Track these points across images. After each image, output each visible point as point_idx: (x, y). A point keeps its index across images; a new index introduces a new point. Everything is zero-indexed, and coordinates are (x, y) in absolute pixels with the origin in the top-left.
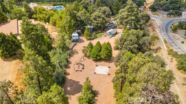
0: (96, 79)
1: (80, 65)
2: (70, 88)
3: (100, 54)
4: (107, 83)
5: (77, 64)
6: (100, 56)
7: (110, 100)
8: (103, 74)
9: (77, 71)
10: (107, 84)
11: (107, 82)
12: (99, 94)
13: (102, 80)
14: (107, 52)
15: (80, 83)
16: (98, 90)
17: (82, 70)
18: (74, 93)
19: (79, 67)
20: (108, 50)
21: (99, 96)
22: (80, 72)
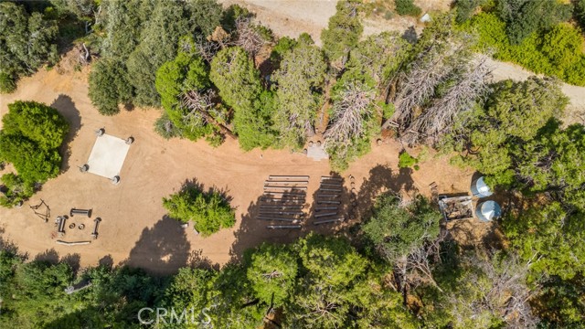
0: (140, 179)
1: (69, 222)
2: (164, 255)
3: (45, 147)
4: (163, 152)
5: (63, 231)
6: (51, 151)
7: (216, 157)
8: (127, 155)
9: (96, 233)
10: (165, 155)
11: (159, 151)
12: (194, 180)
13: (147, 164)
14: (47, 123)
15: (150, 226)
16: (183, 181)
17: (94, 217)
18: (182, 245)
19: (77, 225)
20: (43, 117)
21: (199, 182)
22: (101, 223)
